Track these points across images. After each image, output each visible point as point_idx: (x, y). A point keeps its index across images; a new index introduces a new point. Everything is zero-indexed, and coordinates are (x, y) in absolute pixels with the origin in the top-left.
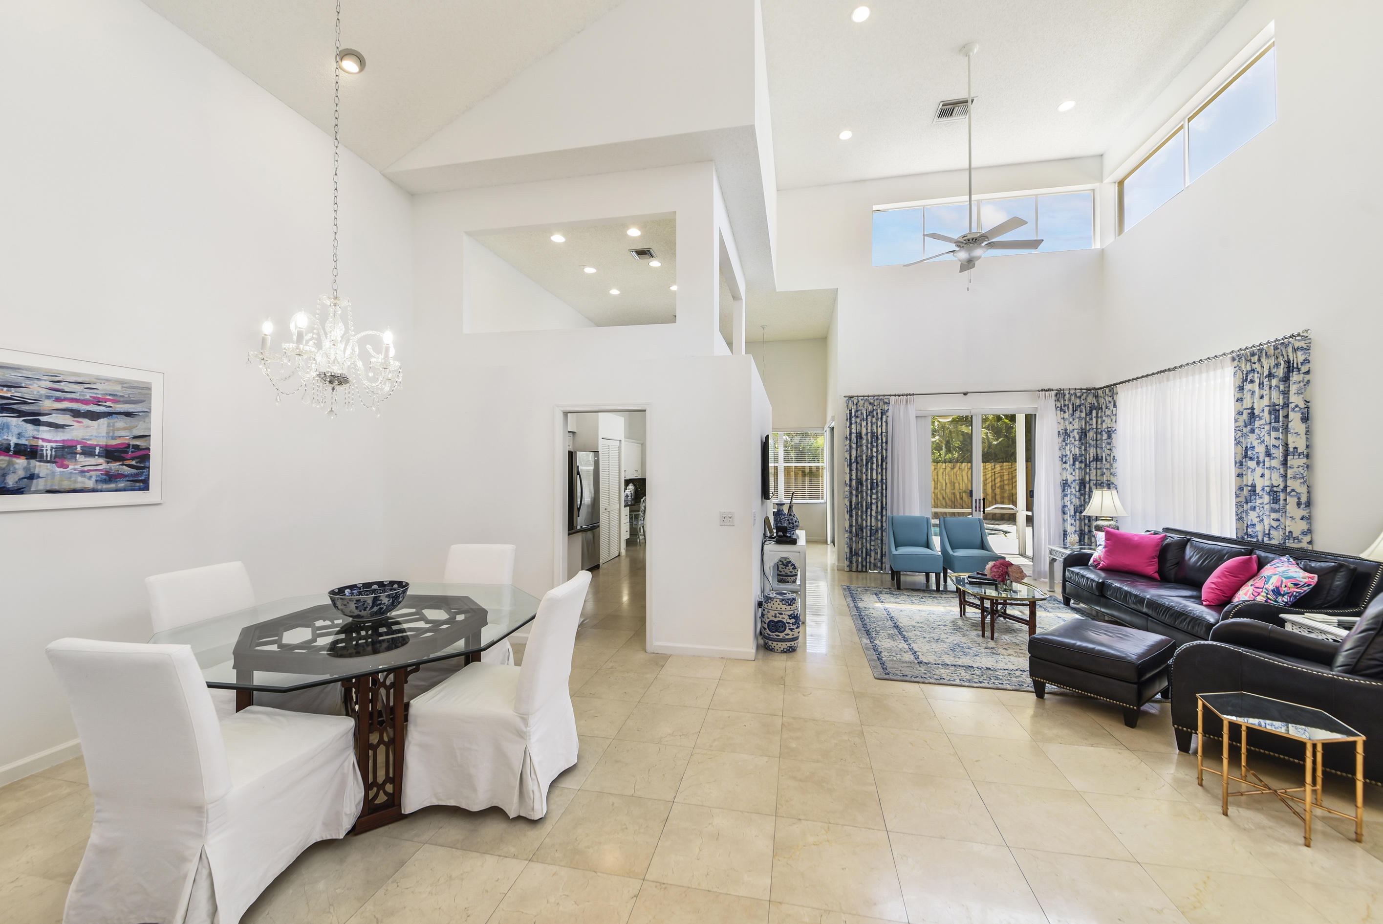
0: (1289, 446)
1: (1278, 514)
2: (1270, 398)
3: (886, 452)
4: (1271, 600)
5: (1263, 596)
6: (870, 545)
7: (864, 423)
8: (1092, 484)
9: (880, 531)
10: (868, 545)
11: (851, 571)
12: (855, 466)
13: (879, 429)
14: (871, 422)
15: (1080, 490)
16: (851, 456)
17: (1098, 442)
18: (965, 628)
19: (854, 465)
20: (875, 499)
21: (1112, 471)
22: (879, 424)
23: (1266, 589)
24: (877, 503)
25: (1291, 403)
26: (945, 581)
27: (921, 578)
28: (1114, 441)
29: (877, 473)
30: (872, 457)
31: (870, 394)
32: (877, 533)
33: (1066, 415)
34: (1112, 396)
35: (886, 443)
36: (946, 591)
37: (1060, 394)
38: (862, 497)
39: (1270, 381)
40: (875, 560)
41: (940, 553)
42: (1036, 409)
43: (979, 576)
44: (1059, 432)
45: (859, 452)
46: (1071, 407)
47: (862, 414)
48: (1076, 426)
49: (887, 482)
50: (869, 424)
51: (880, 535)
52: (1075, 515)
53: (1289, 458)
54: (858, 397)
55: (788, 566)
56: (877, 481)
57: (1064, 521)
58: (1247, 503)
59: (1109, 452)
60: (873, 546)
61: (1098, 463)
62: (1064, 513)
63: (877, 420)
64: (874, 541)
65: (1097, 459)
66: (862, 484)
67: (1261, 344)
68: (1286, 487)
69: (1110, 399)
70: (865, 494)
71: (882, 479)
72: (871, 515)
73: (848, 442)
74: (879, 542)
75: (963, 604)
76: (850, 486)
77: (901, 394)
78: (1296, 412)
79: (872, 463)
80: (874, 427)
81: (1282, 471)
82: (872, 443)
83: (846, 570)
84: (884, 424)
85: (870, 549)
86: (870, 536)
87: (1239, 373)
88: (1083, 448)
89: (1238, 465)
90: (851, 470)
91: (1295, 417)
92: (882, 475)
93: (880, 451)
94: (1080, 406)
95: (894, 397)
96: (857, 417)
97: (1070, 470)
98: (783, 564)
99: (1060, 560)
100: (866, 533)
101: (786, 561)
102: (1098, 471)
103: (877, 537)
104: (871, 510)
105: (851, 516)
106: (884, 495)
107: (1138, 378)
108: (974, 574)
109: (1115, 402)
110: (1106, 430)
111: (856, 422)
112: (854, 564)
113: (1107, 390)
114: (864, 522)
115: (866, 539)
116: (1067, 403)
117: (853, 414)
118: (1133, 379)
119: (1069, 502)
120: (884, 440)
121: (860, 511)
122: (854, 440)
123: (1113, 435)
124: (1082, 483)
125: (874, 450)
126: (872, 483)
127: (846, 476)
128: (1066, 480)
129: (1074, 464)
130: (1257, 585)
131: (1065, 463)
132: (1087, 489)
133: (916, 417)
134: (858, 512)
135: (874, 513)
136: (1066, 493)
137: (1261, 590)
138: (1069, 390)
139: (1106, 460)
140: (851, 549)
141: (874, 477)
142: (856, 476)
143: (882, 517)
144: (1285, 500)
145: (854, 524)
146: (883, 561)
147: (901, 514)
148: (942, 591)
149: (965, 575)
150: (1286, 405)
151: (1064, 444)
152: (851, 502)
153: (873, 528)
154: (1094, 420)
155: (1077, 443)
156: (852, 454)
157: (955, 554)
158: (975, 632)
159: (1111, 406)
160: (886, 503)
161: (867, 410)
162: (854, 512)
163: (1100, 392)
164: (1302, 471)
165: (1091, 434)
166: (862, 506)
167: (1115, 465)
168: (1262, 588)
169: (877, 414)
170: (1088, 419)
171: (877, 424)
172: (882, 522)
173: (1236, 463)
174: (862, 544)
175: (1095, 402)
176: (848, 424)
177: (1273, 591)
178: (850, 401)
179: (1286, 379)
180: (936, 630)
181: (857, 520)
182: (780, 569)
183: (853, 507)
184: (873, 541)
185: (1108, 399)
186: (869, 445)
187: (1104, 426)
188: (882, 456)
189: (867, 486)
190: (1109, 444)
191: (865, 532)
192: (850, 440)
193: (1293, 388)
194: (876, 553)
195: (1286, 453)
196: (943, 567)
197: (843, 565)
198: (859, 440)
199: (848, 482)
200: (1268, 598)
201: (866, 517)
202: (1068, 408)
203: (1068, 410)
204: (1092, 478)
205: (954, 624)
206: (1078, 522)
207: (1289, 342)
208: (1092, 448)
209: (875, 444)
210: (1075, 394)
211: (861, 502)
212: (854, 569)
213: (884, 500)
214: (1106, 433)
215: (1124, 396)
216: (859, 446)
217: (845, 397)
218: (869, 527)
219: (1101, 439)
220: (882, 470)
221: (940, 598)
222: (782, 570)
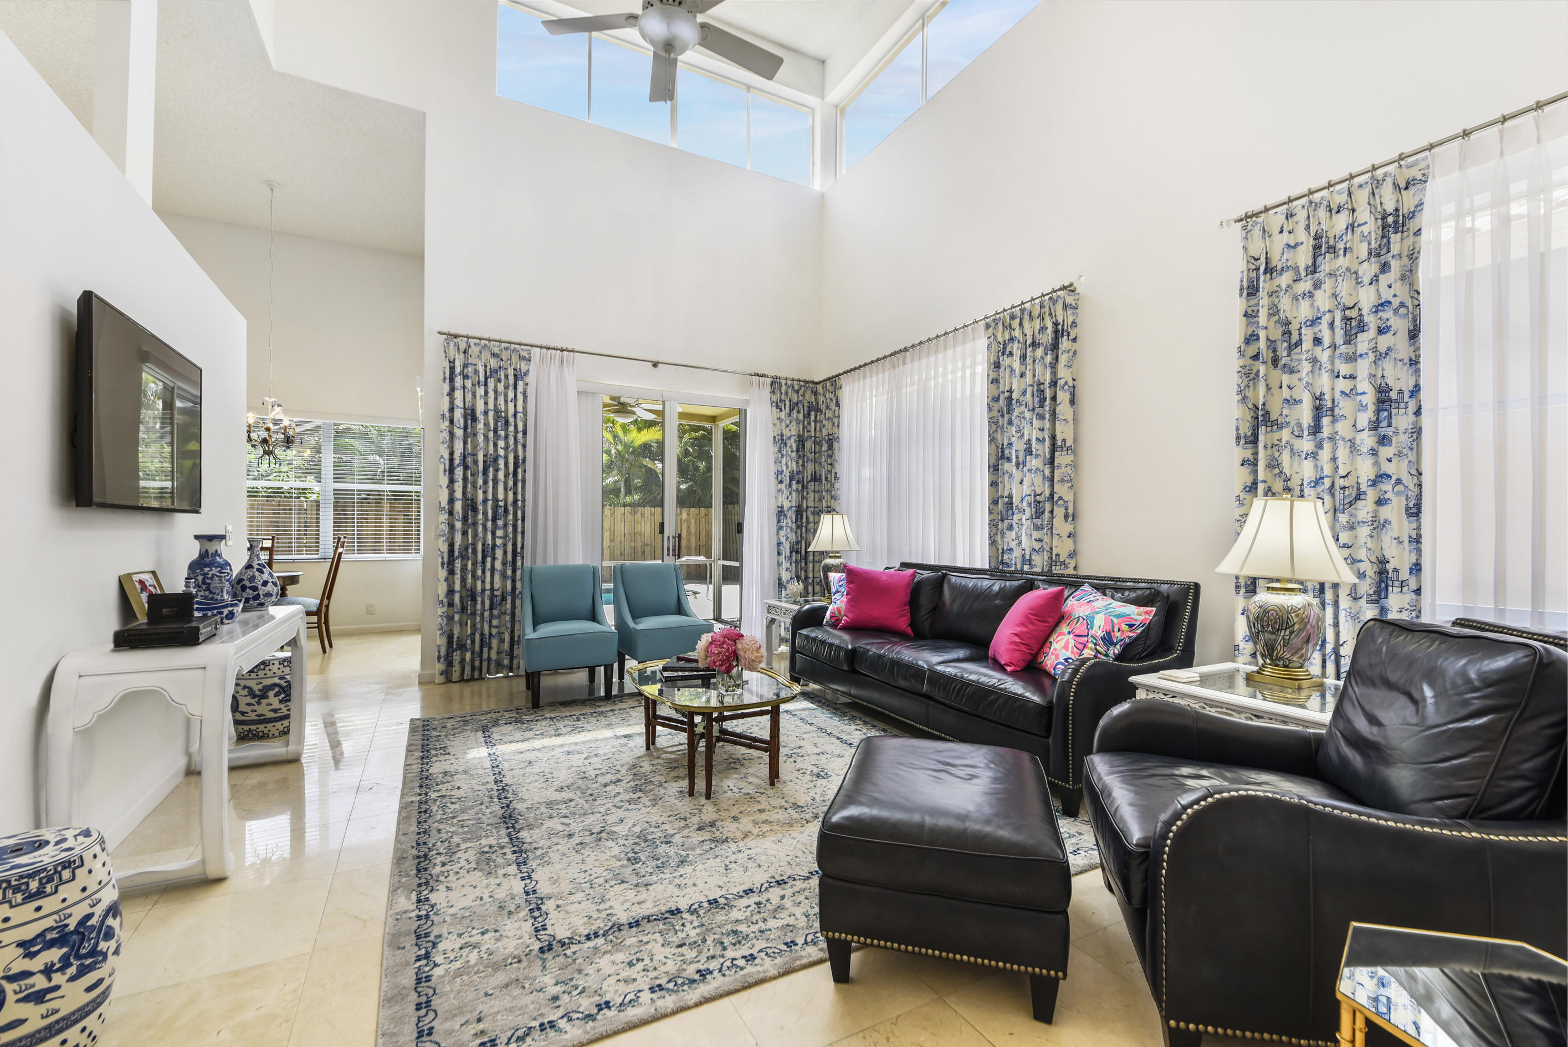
0: (1057, 438)
1: (1041, 532)
2: (1034, 375)
3: (525, 451)
4: (1100, 653)
5: (1091, 649)
6: (490, 626)
7: (480, 391)
8: (809, 513)
9: (509, 599)
10: (486, 626)
11: (449, 681)
12: (461, 474)
13: (511, 405)
14: (496, 391)
15: (796, 521)
16: (452, 454)
17: (817, 455)
18: (657, 779)
19: (459, 472)
20: (501, 537)
21: (833, 493)
22: (511, 395)
23: (1092, 636)
24: (505, 545)
25: (1060, 379)
26: (621, 677)
27: (581, 677)
28: (836, 451)
29: (506, 489)
30: (496, 460)
31: (492, 337)
32: (504, 602)
33: (783, 415)
34: (834, 392)
35: (525, 433)
36: (622, 696)
37: (775, 383)
38: (475, 535)
39: (1033, 351)
40: (499, 653)
41: (613, 628)
42: (747, 402)
43: (682, 664)
44: (774, 437)
45: (469, 446)
46: (788, 403)
47: (476, 372)
48: (794, 432)
49: (524, 506)
50: (491, 394)
51: (509, 606)
52: (791, 556)
53: (1056, 453)
54: (468, 337)
55: (268, 697)
56: (506, 505)
57: (779, 564)
58: (1002, 520)
59: (829, 468)
60: (497, 627)
61: (817, 483)
62: (779, 554)
63: (506, 388)
64: (499, 617)
65: (816, 478)
66: (475, 510)
67: (1023, 303)
68: (1052, 495)
69: (831, 396)
70: (480, 529)
71: (515, 501)
72: (493, 569)
73: (447, 423)
74: (508, 618)
75: (652, 720)
76: (451, 513)
77: (552, 346)
78: (1065, 391)
79: (497, 470)
80: (501, 400)
81: (1047, 472)
82: (495, 431)
83: (437, 682)
84: (520, 397)
85: (490, 634)
86: (491, 609)
87: (995, 346)
88: (801, 462)
89: (992, 469)
90: (452, 481)
91: (1063, 397)
92: (515, 494)
93: (512, 447)
94: (798, 403)
95: (539, 349)
96: (465, 377)
97: (786, 493)
98: (252, 693)
99: (787, 621)
100: (483, 603)
101: (260, 687)
102: (816, 494)
103: (503, 609)
104: (494, 559)
105: (451, 572)
106: (519, 530)
107: (866, 365)
108: (671, 662)
109: (837, 399)
110: (826, 438)
111: (464, 387)
112: (457, 668)
113: (828, 384)
114: (479, 583)
115: (482, 615)
116: (783, 397)
117: (458, 370)
118: (860, 367)
119: (785, 538)
120: (520, 428)
121: (470, 563)
122: (459, 420)
123: (835, 445)
124: (799, 511)
125: (501, 444)
126: (495, 507)
127: (441, 493)
128: (782, 507)
129: (790, 486)
130: (1077, 632)
131: (781, 482)
132: (804, 520)
133: (578, 392)
134: (466, 565)
135: (498, 565)
136: (782, 524)
137: (1086, 639)
138: (786, 379)
139: (826, 479)
140: (450, 638)
141: (501, 497)
142: (464, 493)
143: (514, 571)
144: (1052, 512)
145: (457, 587)
146: (516, 653)
147: (551, 562)
148: (616, 696)
149: (656, 666)
150: (1054, 383)
151: (780, 456)
152: (451, 546)
153: (496, 593)
154: (813, 424)
155: (794, 454)
156: (455, 449)
157: (640, 627)
158: (675, 784)
159: (833, 406)
160: (523, 545)
161: (486, 366)
162: (458, 564)
163: (819, 387)
164: (1070, 472)
165: (809, 444)
166: (475, 551)
167: (837, 486)
168: (1087, 636)
169: (506, 377)
170: (806, 423)
171: (506, 396)
172: (514, 581)
173: (989, 467)
174: (473, 626)
175: (813, 400)
176: (446, 388)
177: (1103, 639)
178: (452, 344)
179: (1055, 346)
180: (599, 801)
181: (463, 580)
182: (242, 707)
183: (456, 554)
184: (496, 618)
185: (829, 395)
186: (491, 434)
187: (825, 432)
188: (516, 457)
189: (485, 514)
190: (830, 456)
191: (479, 602)
192: (452, 421)
193: (1063, 359)
194: (502, 641)
195: (1054, 447)
196: (619, 652)
197: (431, 672)
198: (469, 422)
199: (445, 503)
200: (1098, 651)
201: (484, 572)
202: (785, 405)
203: (785, 408)
204: (809, 505)
205: (635, 774)
206: (794, 565)
207: (1058, 297)
208: (810, 463)
209: (502, 433)
210: (793, 386)
211: (473, 544)
212: (456, 676)
213: (519, 539)
214: (827, 442)
215: (849, 392)
216: (469, 434)
217: (440, 333)
218: (488, 593)
219: (821, 451)
220: (515, 484)
221: (611, 713)
222: (248, 709)
